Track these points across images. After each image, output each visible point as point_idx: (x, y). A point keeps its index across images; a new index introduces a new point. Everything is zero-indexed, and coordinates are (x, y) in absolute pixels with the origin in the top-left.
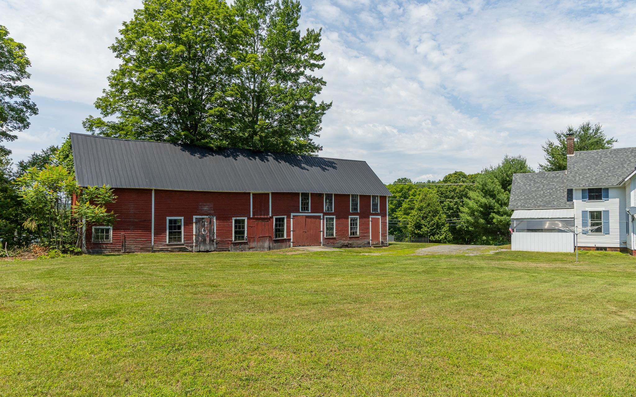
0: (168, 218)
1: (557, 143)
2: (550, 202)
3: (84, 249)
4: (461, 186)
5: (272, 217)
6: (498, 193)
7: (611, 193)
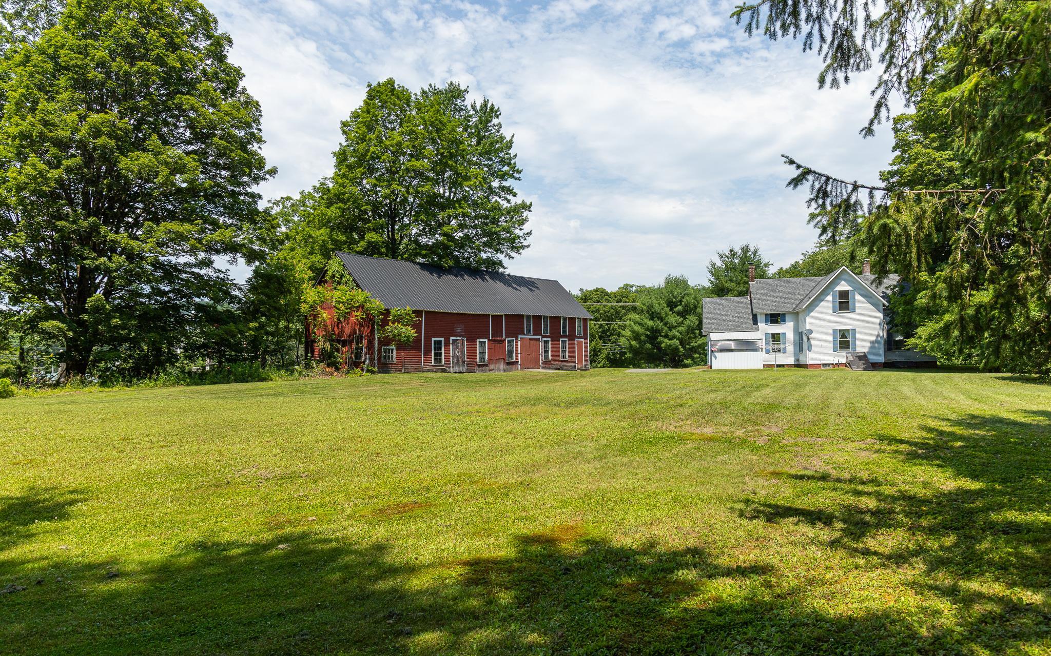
0: (433, 339)
1: (719, 263)
2: (739, 326)
3: (376, 369)
4: (605, 306)
5: (505, 340)
6: (666, 316)
7: (787, 317)
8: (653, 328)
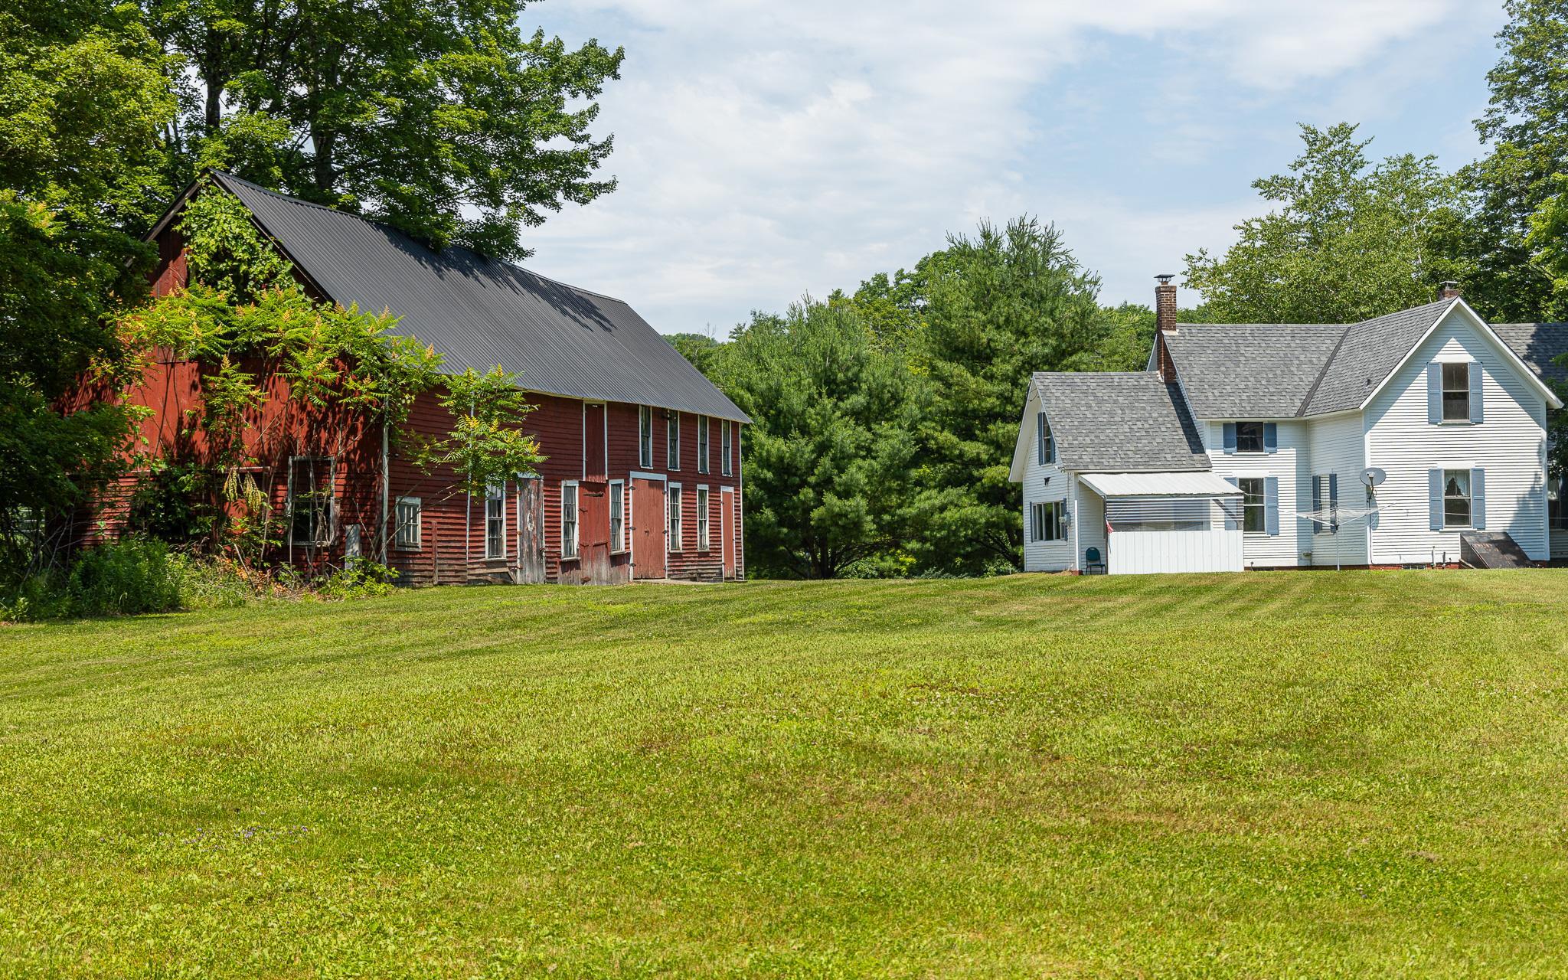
2: (1154, 456)
5: (608, 484)
7: (1282, 434)
8: (781, 459)
